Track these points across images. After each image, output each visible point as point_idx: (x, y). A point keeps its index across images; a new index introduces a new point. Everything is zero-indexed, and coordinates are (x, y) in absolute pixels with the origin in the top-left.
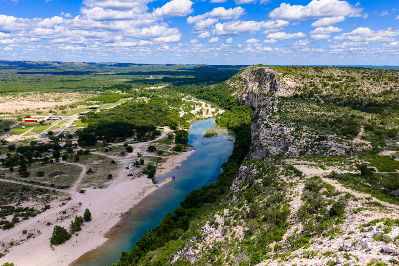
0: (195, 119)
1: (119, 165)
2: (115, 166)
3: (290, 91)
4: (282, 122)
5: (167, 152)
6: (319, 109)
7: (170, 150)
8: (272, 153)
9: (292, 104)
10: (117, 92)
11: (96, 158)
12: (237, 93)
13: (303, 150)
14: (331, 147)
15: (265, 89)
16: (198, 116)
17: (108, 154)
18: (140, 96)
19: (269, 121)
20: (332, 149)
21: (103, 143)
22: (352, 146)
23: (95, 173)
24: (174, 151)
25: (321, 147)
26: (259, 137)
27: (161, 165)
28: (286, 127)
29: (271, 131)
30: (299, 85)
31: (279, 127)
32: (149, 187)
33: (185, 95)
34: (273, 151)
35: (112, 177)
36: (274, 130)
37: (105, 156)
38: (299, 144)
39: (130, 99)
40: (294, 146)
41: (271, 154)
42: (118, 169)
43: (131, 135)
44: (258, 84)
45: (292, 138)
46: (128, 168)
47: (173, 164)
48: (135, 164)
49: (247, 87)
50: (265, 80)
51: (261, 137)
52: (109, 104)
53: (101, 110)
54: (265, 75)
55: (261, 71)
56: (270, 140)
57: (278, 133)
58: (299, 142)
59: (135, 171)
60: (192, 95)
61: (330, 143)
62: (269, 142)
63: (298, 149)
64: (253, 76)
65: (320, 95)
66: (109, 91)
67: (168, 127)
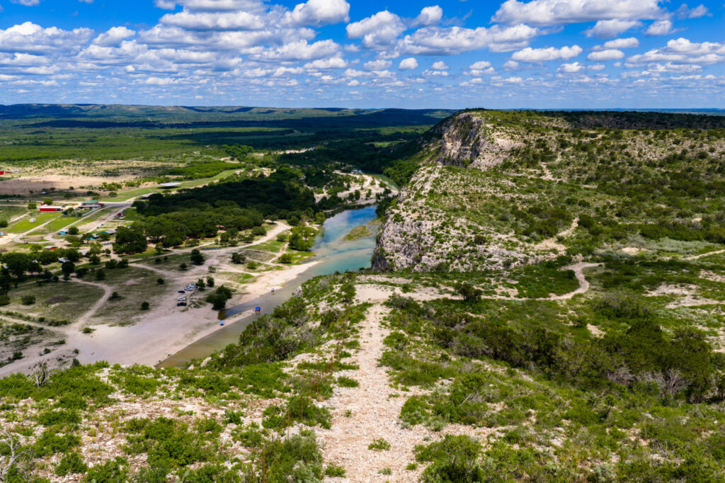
0: (342, 207)
1: (171, 286)
2: (163, 289)
3: (501, 156)
4: (425, 212)
5: (266, 266)
6: (512, 188)
7: (273, 262)
8: (399, 265)
9: (462, 180)
10: (222, 159)
11: (137, 274)
12: (428, 159)
13: (444, 261)
14: (490, 256)
15: (466, 154)
16: (349, 202)
17: (160, 268)
18: (261, 167)
19: (403, 209)
20: (492, 259)
21: (156, 248)
22: (528, 254)
23: (122, 300)
24: (280, 263)
25: (475, 256)
27: (246, 287)
28: (428, 220)
29: (403, 227)
30: (518, 144)
31: (415, 221)
32: (209, 325)
33: (341, 165)
34: (400, 263)
35: (150, 307)
36: (408, 225)
37: (152, 272)
38: (440, 250)
39: (238, 172)
40: (430, 254)
41: (397, 267)
42: (165, 294)
43: (210, 234)
44: (460, 144)
45: (430, 240)
46: (184, 292)
47: (269, 285)
48: (197, 285)
49: (444, 150)
50: (470, 137)
51: (384, 239)
52: (199, 180)
53: (180, 191)
54: (471, 128)
55: (467, 120)
56: (399, 242)
57: (413, 231)
58: (440, 247)
59: (194, 297)
60: (355, 164)
61: (491, 249)
62: (397, 247)
63: (438, 259)
64: (455, 129)
65: (549, 163)
66: (210, 156)
67: (285, 221)
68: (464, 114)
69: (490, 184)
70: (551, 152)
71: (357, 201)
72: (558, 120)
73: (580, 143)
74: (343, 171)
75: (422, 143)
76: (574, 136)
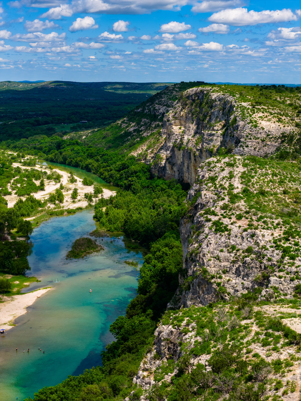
0: (44, 213)
3: (269, 143)
4: (254, 218)
8: (232, 291)
9: (274, 175)
12: (145, 148)
15: (212, 140)
16: (52, 206)
19: (222, 215)
26: (201, 254)
28: (264, 229)
29: (229, 239)
30: (289, 129)
31: (245, 230)
33: (18, 156)
36: (236, 236)
38: (294, 269)
40: (281, 274)
41: (229, 294)
44: (195, 128)
45: (277, 255)
49: (170, 135)
50: (210, 118)
51: (204, 255)
54: (211, 107)
55: (201, 97)
56: (227, 260)
57: (244, 244)
58: (293, 264)
60: (36, 154)
62: (224, 266)
63: (292, 280)
68: (195, 89)
71: (62, 205)
74: (25, 164)
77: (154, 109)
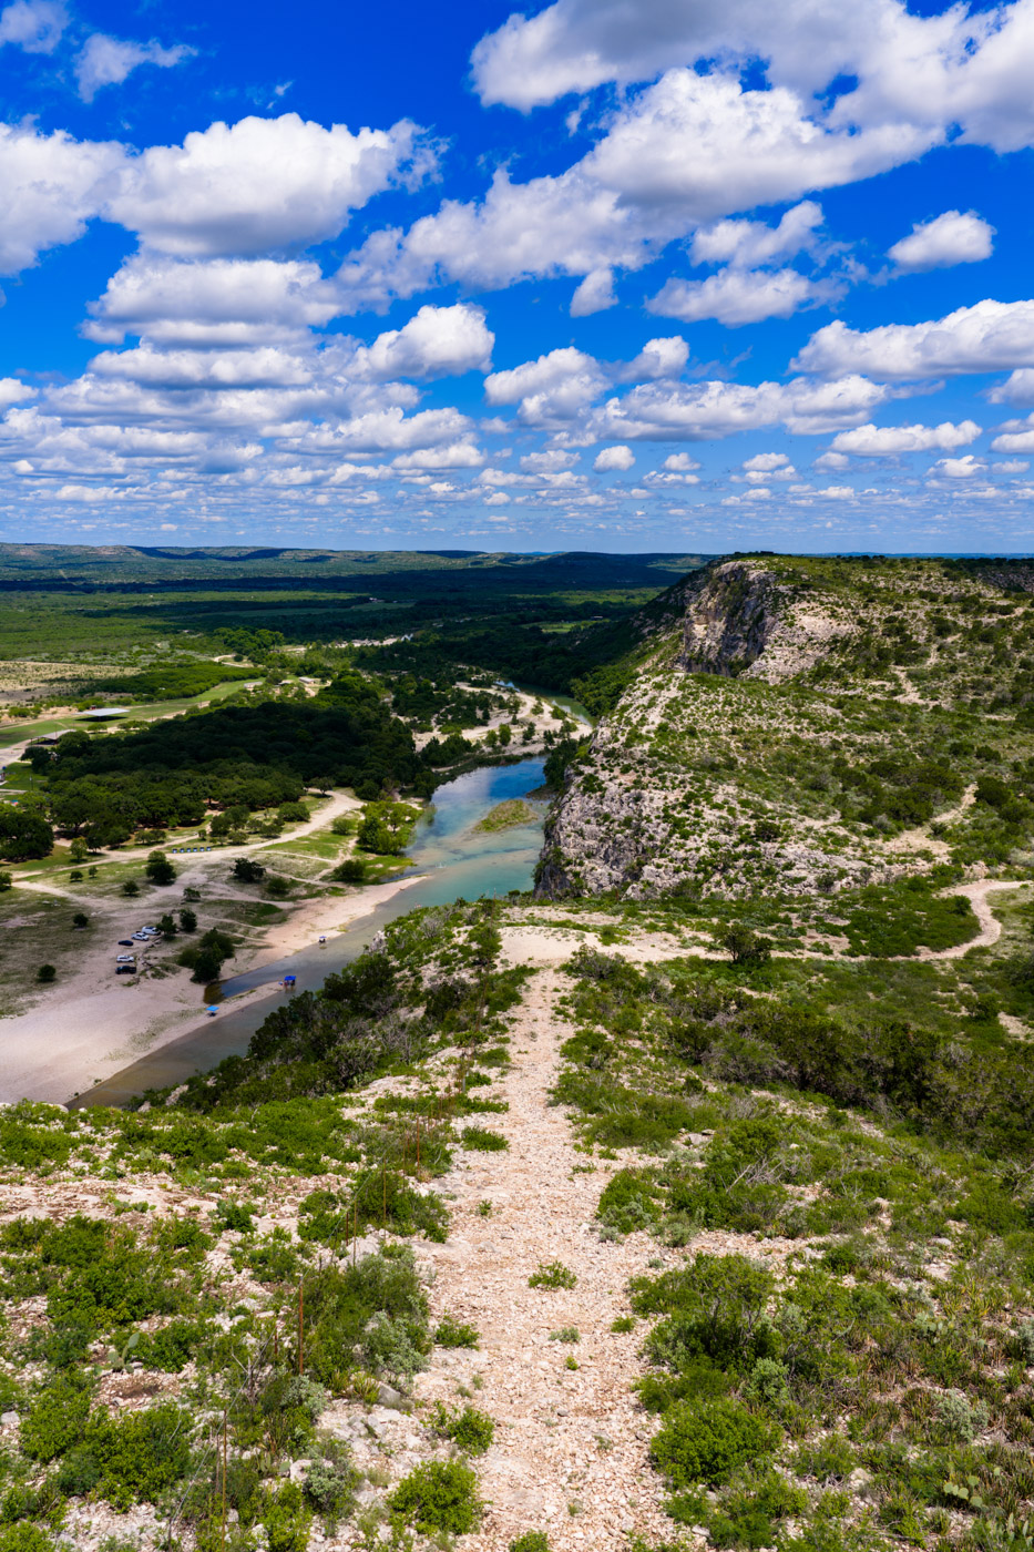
0: (469, 760)
1: (103, 931)
2: (86, 936)
3: (810, 652)
4: (648, 771)
5: (308, 886)
8: (593, 886)
10: (216, 659)
11: (28, 905)
12: (655, 660)
13: (691, 876)
14: (789, 866)
15: (735, 648)
16: (487, 750)
17: (81, 892)
18: (298, 674)
19: (601, 765)
20: (793, 873)
21: (73, 849)
22: (869, 862)
24: (337, 880)
25: (756, 865)
27: (265, 932)
28: (656, 788)
29: (601, 803)
30: (847, 628)
31: (627, 790)
32: (184, 1015)
33: (471, 672)
34: (597, 880)
35: (57, 976)
36: (613, 800)
37: (63, 899)
38: (682, 854)
39: (250, 685)
40: (661, 861)
42: (90, 948)
43: (190, 819)
44: (722, 627)
45: (660, 830)
46: (131, 944)
47: (313, 929)
48: (159, 928)
49: (690, 638)
51: (561, 829)
52: (168, 703)
53: (124, 726)
54: (747, 594)
55: (738, 577)
56: (594, 837)
57: (623, 812)
58: (682, 846)
59: (152, 954)
60: (498, 669)
61: (792, 850)
62: (589, 847)
63: (677, 871)
64: (713, 595)
65: (913, 668)
66: (191, 653)
67: (351, 791)
68: (731, 563)
69: (787, 713)
70: (917, 645)
71: (503, 748)
72: (930, 577)
73: (977, 625)
74: (474, 684)
75: (643, 625)
76: (964, 611)
77: (683, 597)
